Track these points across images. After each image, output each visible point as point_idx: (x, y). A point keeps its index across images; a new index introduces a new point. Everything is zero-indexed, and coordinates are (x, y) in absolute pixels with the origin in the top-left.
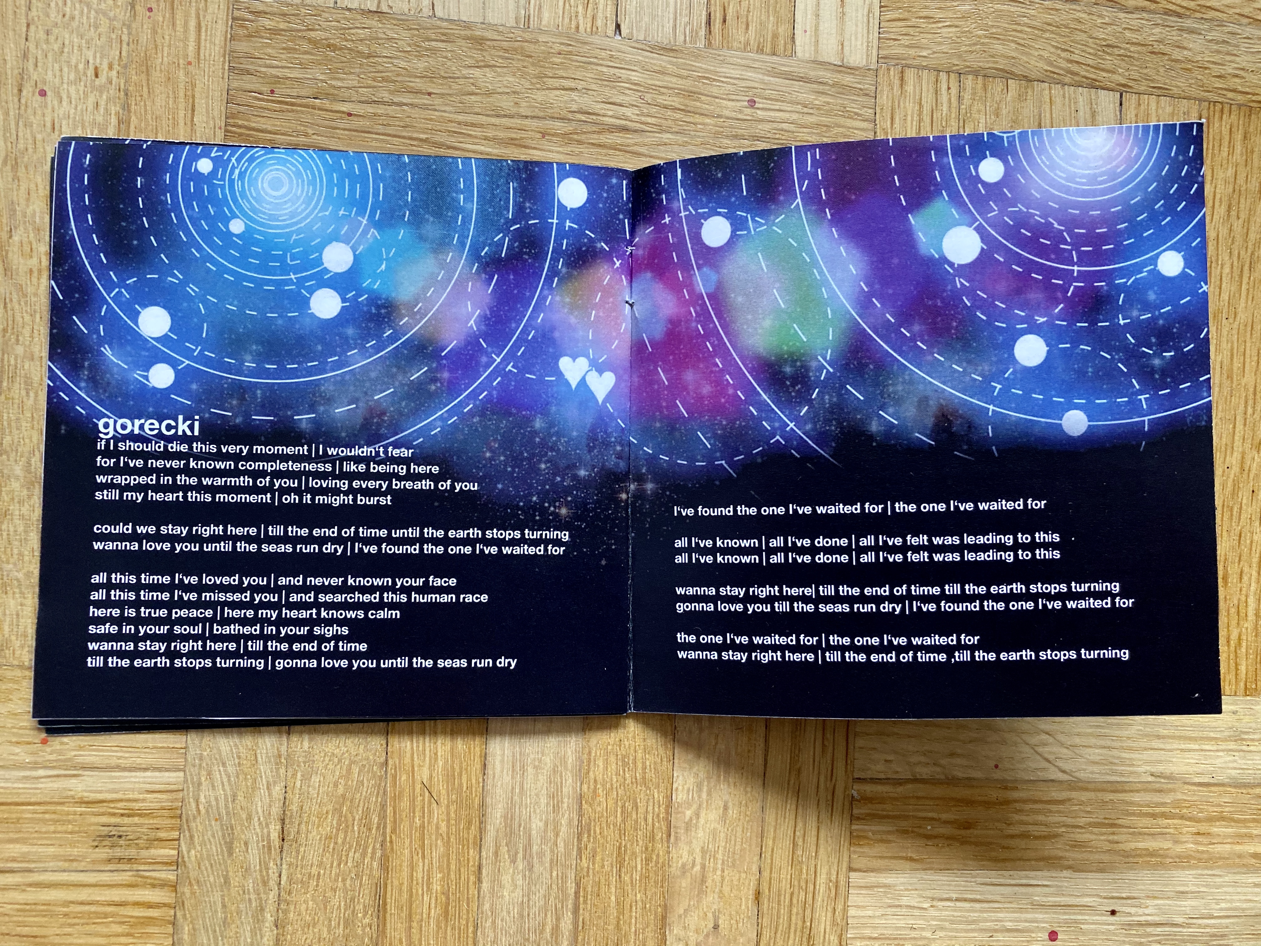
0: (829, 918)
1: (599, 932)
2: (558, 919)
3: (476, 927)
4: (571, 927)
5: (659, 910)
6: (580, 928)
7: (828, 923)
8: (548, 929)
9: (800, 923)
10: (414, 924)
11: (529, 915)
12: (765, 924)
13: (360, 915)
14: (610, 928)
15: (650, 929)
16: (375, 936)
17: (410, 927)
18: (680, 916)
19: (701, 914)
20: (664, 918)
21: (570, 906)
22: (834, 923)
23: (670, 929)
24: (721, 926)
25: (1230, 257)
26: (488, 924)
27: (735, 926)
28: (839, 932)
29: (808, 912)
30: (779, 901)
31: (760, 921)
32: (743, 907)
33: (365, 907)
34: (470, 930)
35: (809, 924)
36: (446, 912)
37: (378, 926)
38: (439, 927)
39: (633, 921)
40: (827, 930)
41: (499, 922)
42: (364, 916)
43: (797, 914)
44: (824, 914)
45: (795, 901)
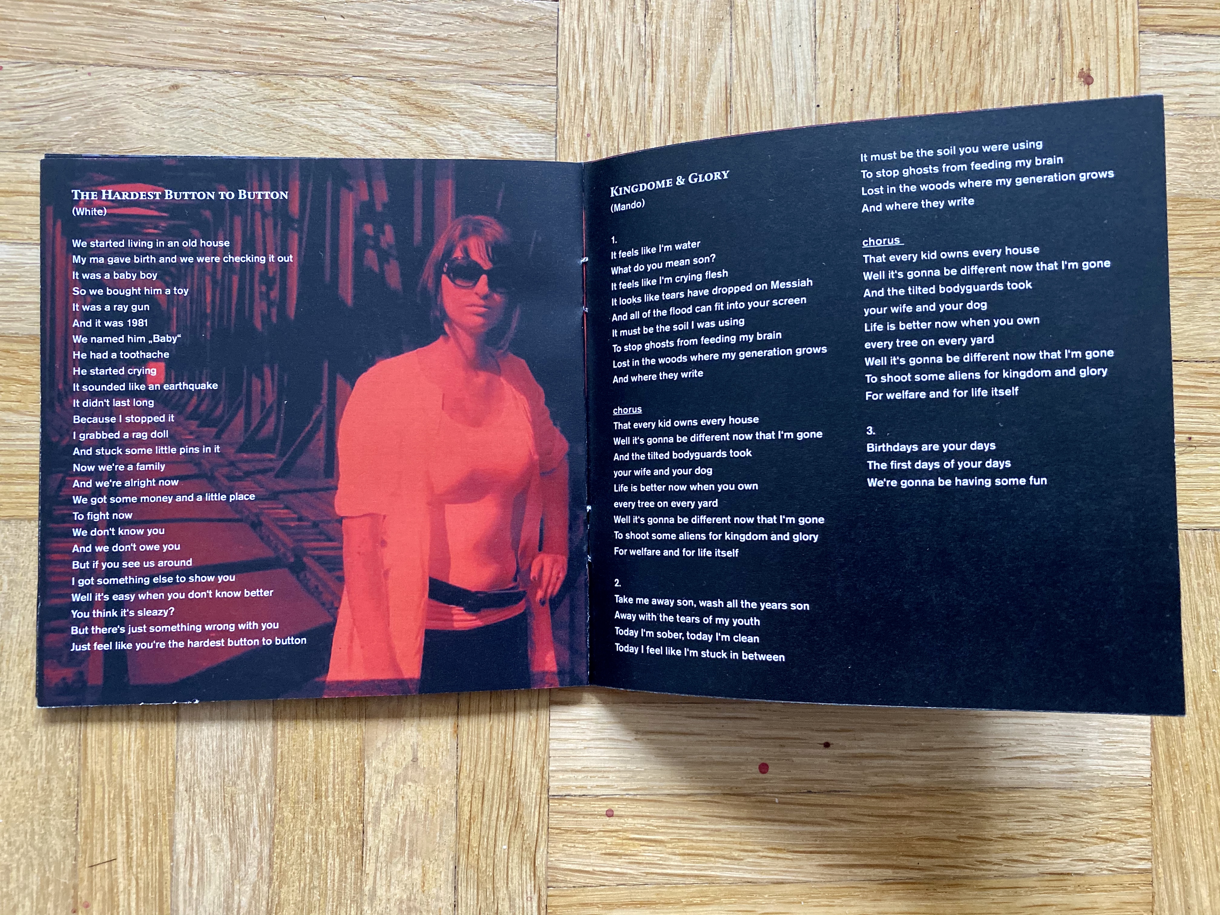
0: (530, 751)
1: (297, 765)
2: (257, 752)
3: (176, 759)
4: (270, 760)
5: (358, 743)
6: (279, 761)
7: (529, 756)
8: (247, 762)
9: (500, 756)
10: (115, 757)
11: (227, 748)
12: (464, 758)
13: (61, 749)
14: (308, 760)
15: (348, 762)
16: (76, 769)
17: (111, 761)
18: (378, 749)
19: (400, 747)
20: (362, 751)
21: (268, 740)
22: (535, 756)
23: (368, 762)
24: (420, 760)
25: (934, 90)
26: (188, 756)
27: (434, 759)
28: (540, 765)
29: (509, 745)
30: (478, 734)
31: (459, 754)
32: (442, 740)
33: (66, 741)
34: (170, 763)
35: (509, 757)
36: (147, 745)
37: (79, 759)
38: (139, 760)
39: (331, 753)
40: (529, 763)
41: (198, 755)
42: (66, 751)
43: (497, 747)
44: (525, 747)
45: (495, 735)
